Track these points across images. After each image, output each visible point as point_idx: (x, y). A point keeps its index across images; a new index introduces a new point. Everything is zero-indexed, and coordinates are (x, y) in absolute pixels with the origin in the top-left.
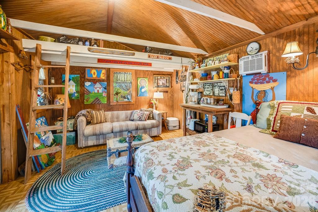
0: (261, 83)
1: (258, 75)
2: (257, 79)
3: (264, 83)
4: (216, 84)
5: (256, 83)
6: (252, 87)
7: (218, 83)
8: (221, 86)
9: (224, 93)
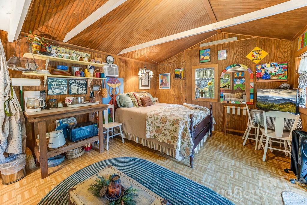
0: (114, 83)
1: (112, 78)
2: (112, 81)
3: (115, 83)
4: (73, 81)
5: (111, 83)
6: (109, 86)
7: (76, 80)
8: (81, 84)
9: (85, 91)
